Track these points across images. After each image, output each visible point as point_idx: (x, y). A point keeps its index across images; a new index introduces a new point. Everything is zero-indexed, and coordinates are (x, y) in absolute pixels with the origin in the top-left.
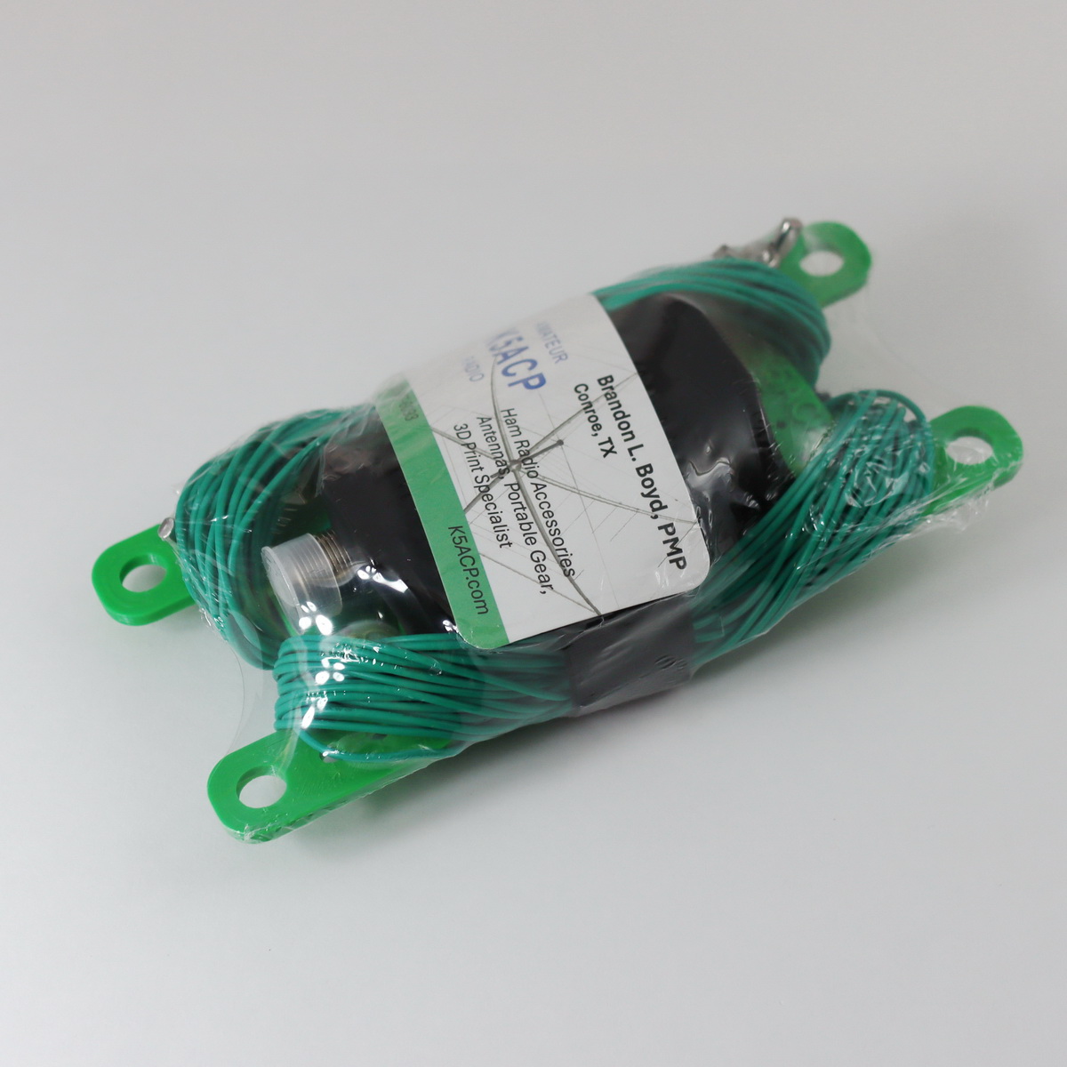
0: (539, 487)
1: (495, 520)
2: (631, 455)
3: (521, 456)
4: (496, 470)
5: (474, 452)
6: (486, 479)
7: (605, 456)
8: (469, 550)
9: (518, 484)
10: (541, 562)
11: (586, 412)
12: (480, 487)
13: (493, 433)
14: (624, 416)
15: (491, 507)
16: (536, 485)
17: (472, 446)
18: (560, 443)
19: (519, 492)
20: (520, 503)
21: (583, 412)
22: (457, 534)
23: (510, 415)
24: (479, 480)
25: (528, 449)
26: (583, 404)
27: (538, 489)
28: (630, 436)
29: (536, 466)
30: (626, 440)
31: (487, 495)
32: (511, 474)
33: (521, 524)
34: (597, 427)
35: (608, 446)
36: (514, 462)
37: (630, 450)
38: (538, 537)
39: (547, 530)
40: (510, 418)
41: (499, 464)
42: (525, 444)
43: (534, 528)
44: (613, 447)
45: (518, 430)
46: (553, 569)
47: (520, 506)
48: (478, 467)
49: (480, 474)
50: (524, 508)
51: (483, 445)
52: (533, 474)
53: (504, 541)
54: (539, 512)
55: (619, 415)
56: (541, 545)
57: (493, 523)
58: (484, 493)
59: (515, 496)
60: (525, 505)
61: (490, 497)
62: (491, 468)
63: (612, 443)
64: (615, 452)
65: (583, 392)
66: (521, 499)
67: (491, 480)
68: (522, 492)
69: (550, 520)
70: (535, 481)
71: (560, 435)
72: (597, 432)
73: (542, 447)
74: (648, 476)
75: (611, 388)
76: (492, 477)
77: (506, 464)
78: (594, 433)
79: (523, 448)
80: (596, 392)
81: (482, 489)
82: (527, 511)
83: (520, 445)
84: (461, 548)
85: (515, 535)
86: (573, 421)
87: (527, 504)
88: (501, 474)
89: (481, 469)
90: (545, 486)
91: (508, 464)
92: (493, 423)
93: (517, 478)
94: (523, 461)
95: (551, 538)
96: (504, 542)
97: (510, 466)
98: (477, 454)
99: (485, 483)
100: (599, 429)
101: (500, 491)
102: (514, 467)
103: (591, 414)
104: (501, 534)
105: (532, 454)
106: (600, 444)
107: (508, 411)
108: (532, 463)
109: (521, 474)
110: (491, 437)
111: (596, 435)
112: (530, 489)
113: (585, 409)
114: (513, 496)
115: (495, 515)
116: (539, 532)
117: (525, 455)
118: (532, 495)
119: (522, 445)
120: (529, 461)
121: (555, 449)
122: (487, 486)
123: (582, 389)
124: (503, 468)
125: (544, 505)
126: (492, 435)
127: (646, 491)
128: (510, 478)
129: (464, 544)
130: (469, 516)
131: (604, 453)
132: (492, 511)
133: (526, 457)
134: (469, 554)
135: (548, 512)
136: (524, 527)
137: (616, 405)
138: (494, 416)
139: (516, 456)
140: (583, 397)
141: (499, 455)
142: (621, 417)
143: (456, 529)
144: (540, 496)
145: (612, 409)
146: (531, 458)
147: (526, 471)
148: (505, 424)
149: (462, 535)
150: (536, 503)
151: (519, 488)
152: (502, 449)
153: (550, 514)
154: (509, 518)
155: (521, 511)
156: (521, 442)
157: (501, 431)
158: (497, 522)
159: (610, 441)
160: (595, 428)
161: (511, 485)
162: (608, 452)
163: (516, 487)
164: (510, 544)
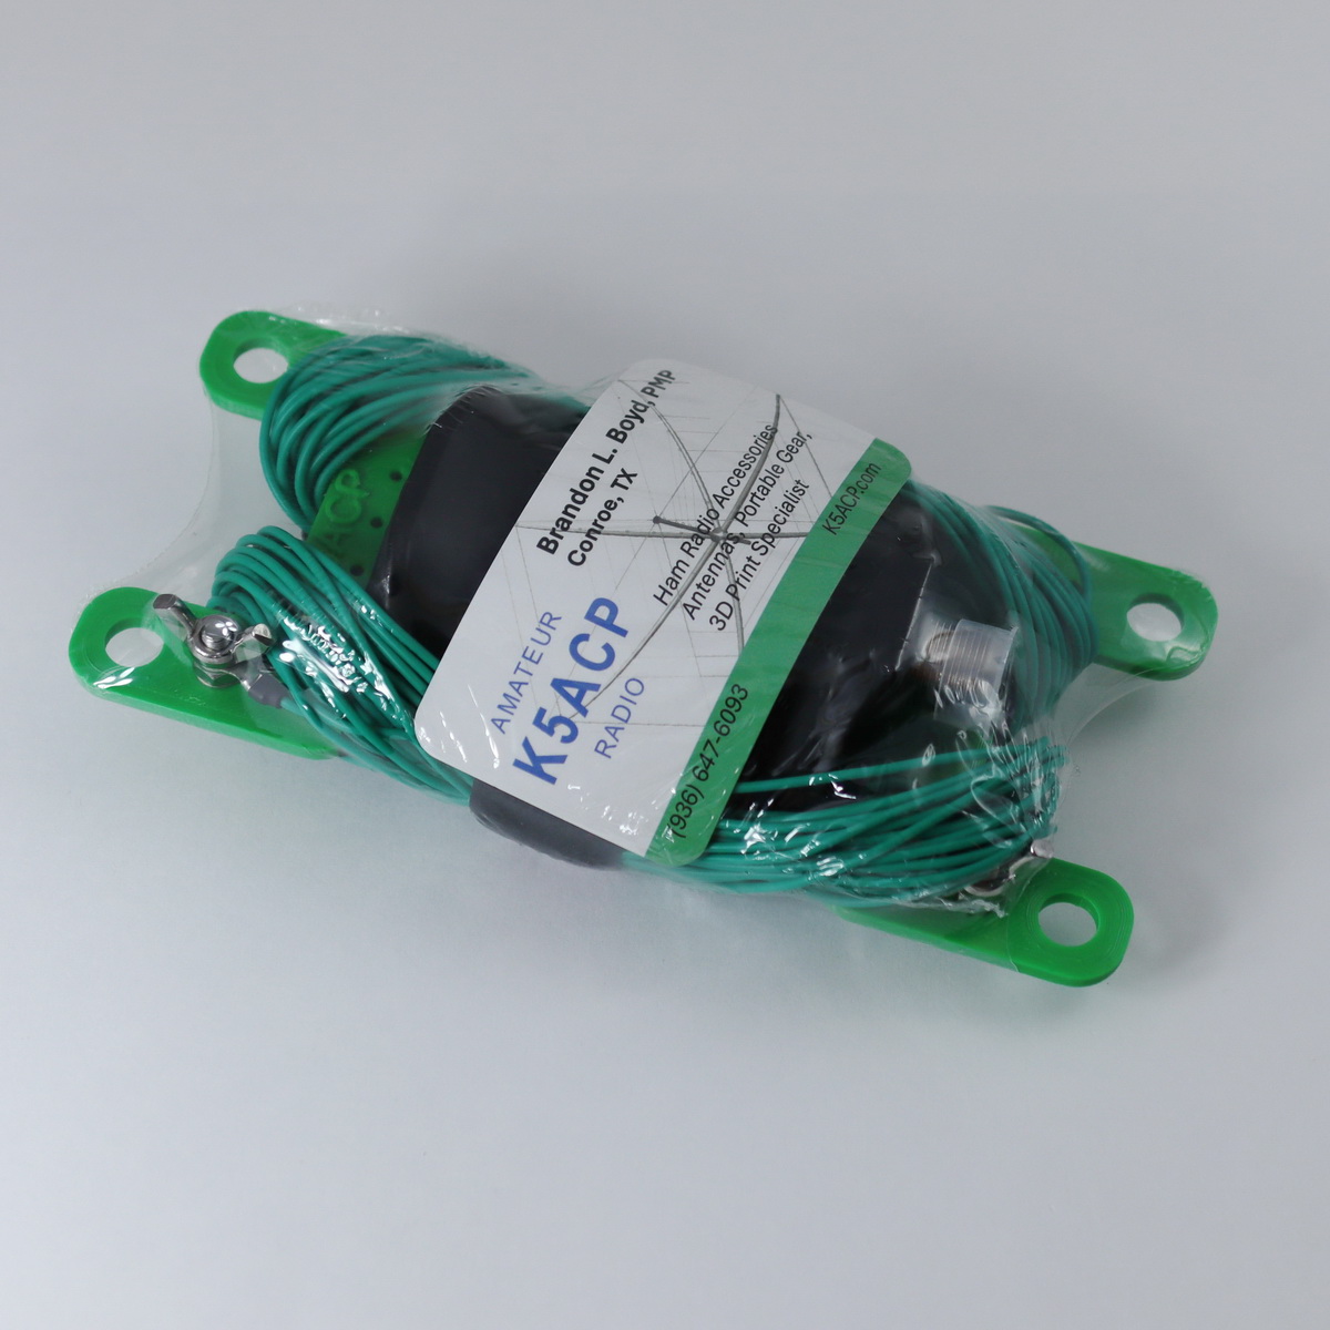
0: (720, 499)
1: (788, 507)
2: (612, 457)
3: (703, 539)
4: (738, 546)
5: (738, 582)
6: (756, 546)
7: (635, 475)
8: (837, 506)
9: (735, 517)
10: (787, 451)
11: (602, 527)
12: (770, 543)
13: (699, 586)
14: (576, 493)
15: (780, 519)
16: (720, 503)
17: (732, 590)
18: (657, 520)
19: (742, 510)
20: (751, 501)
21: (603, 531)
22: (833, 524)
23: (665, 591)
24: (763, 550)
25: (689, 540)
26: (595, 539)
27: (724, 499)
28: (594, 472)
29: (701, 519)
30: (602, 472)
31: (772, 531)
32: (730, 531)
33: (771, 486)
34: (610, 505)
35: (623, 481)
36: (716, 540)
37: (608, 461)
38: (768, 465)
39: (754, 466)
40: (668, 588)
41: (729, 549)
42: (686, 547)
43: (763, 474)
44: (619, 476)
45: (677, 567)
46: (781, 441)
47: (755, 499)
48: (750, 563)
49: (756, 556)
50: (754, 495)
51: (723, 580)
52: (713, 514)
53: (800, 489)
54: (744, 482)
55: (579, 498)
56: (772, 460)
57: (793, 507)
58: (772, 534)
59: (750, 511)
60: (750, 496)
61: (772, 527)
62: (741, 553)
63: (616, 480)
64: (623, 470)
65: (580, 552)
66: (747, 502)
67: (753, 541)
68: (739, 507)
69: (743, 469)
70: (717, 507)
71: (649, 527)
72: (615, 500)
73: (677, 530)
74: (620, 429)
75: (553, 532)
76: (749, 543)
77: (725, 543)
78: (619, 503)
79: (693, 544)
80: (570, 541)
81: (770, 540)
82: (754, 490)
83: (692, 551)
84: (843, 513)
85: (785, 483)
86: (623, 530)
87: (747, 495)
88: (738, 539)
89: (749, 559)
90: (714, 496)
91: (722, 542)
92: (687, 599)
93: (730, 523)
94: (707, 533)
95: (758, 457)
96: (800, 487)
97: (723, 538)
98: (737, 576)
99: (762, 543)
100: (611, 502)
101: (757, 525)
102: (721, 534)
103: (600, 522)
104: (797, 494)
105: (692, 532)
106: (627, 488)
107: (660, 599)
108: (702, 524)
109: (722, 523)
110: (706, 583)
111: (619, 499)
112: (730, 505)
113: (599, 533)
114: (752, 511)
115: (784, 510)
116: (764, 468)
117: (699, 537)
118: (734, 500)
119: (691, 548)
120: (702, 528)
121: (667, 519)
122: (763, 539)
123: (577, 558)
124: (730, 542)
125: (734, 482)
126: (703, 585)
127: (636, 422)
128: (736, 528)
129: (837, 513)
130: (807, 528)
131: (632, 478)
132: (783, 515)
133: (700, 534)
134: (840, 504)
135: (737, 476)
136: (771, 482)
137: (570, 510)
138: (679, 605)
139: (708, 542)
140: (587, 546)
141: (720, 557)
142: (579, 496)
143: (830, 529)
144: (728, 491)
145: (578, 509)
146: (698, 529)
147: (715, 522)
148: (679, 586)
149: (830, 521)
150: (739, 491)
151: (737, 513)
152: (712, 560)
153: (737, 473)
154: (776, 497)
155: (759, 494)
156: (688, 552)
157: (693, 579)
158: (789, 504)
159: (615, 483)
160: (613, 506)
161: (742, 522)
162: (628, 477)
163: (740, 517)
164: (798, 482)
